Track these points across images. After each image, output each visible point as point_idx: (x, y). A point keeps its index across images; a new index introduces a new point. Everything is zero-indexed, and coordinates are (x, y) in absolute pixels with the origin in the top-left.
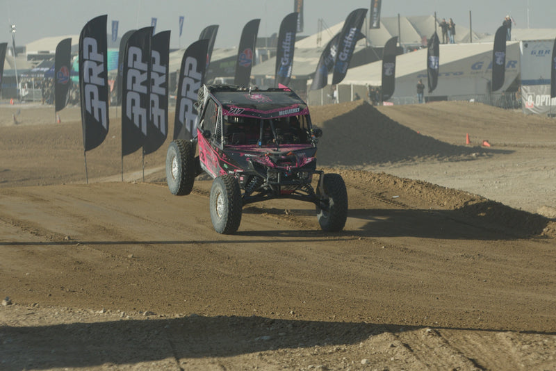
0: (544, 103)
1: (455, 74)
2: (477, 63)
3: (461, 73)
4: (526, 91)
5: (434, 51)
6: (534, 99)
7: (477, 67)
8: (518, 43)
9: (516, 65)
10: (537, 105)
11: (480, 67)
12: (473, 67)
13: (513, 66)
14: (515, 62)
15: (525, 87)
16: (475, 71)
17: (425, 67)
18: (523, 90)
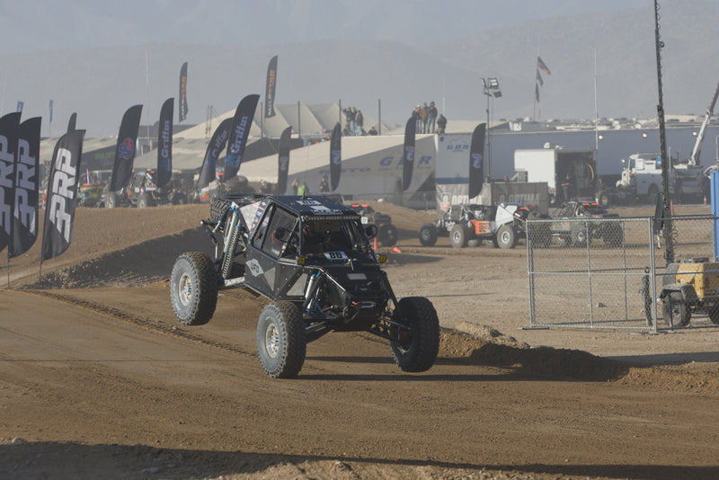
0: (462, 203)
1: (362, 170)
2: (386, 158)
3: (369, 169)
4: (442, 191)
5: (336, 147)
6: (450, 200)
7: (386, 162)
8: (432, 137)
9: (430, 161)
10: (454, 204)
11: (389, 163)
12: (382, 163)
13: (427, 162)
14: (430, 158)
15: (440, 186)
16: (384, 167)
17: (328, 162)
18: (437, 189)
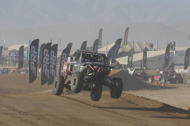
0: (182, 72)
1: (152, 61)
2: (159, 58)
3: (154, 61)
4: (176, 68)
5: (145, 54)
6: (179, 70)
7: (159, 59)
8: (173, 52)
9: (173, 59)
10: (180, 72)
11: (160, 59)
12: (158, 59)
13: (172, 59)
14: (172, 58)
15: (176, 66)
17: (142, 59)
18: (175, 67)
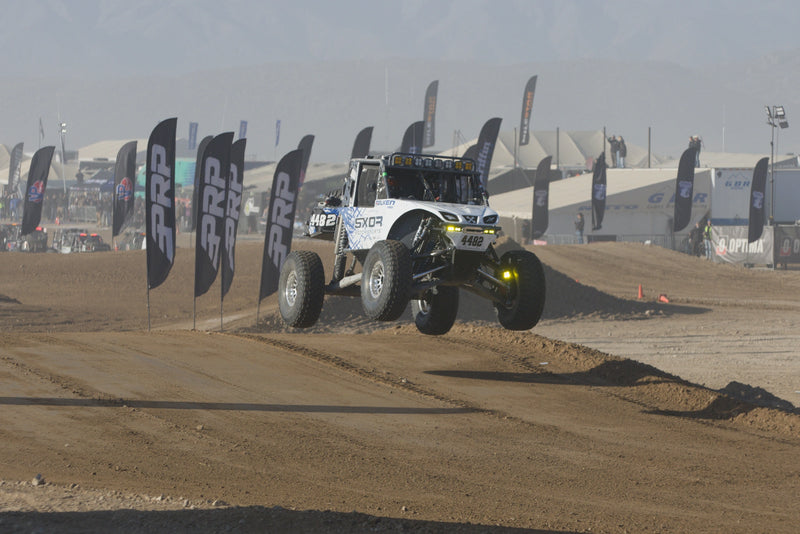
0: (740, 249)
1: (628, 207)
2: (655, 195)
3: (635, 207)
4: (717, 233)
5: (599, 178)
6: (727, 244)
7: (655, 199)
8: (709, 172)
9: (706, 199)
10: (731, 251)
11: (659, 200)
12: (651, 200)
13: (702, 200)
14: (705, 195)
15: (716, 228)
16: (653, 205)
17: (589, 198)
